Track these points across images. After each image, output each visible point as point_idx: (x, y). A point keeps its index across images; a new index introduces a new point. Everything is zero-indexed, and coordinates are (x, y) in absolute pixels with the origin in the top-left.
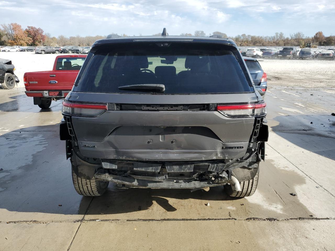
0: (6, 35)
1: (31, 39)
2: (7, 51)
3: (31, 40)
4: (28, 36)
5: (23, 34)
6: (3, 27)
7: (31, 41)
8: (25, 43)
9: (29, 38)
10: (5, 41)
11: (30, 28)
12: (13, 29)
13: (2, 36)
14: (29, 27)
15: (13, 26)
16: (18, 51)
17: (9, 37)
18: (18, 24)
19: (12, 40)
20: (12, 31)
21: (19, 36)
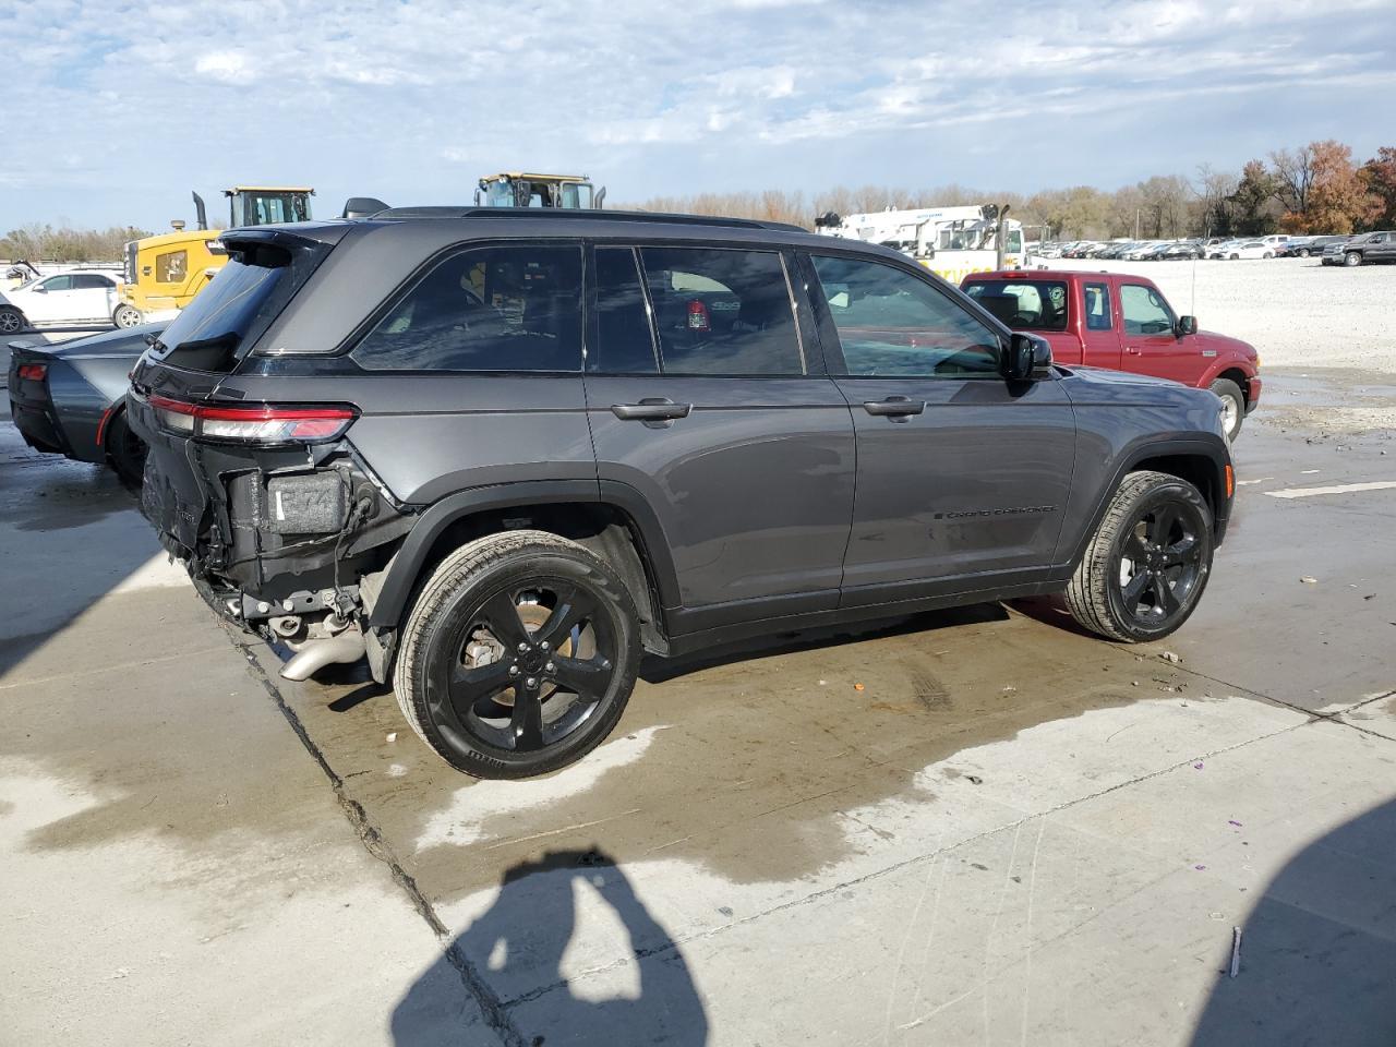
0: (1281, 191)
1: (1380, 201)
2: (1227, 256)
3: (1377, 207)
4: (1370, 190)
5: (1352, 182)
6: (1276, 162)
7: (1374, 212)
8: (1350, 219)
9: (1373, 198)
10: (1269, 219)
11: (1390, 156)
12: (1315, 164)
13: (1264, 198)
14: (1384, 151)
15: (1316, 152)
16: (1270, 253)
17: (1288, 198)
18: (1338, 145)
19: (1295, 213)
20: (1310, 173)
21: (1329, 190)
